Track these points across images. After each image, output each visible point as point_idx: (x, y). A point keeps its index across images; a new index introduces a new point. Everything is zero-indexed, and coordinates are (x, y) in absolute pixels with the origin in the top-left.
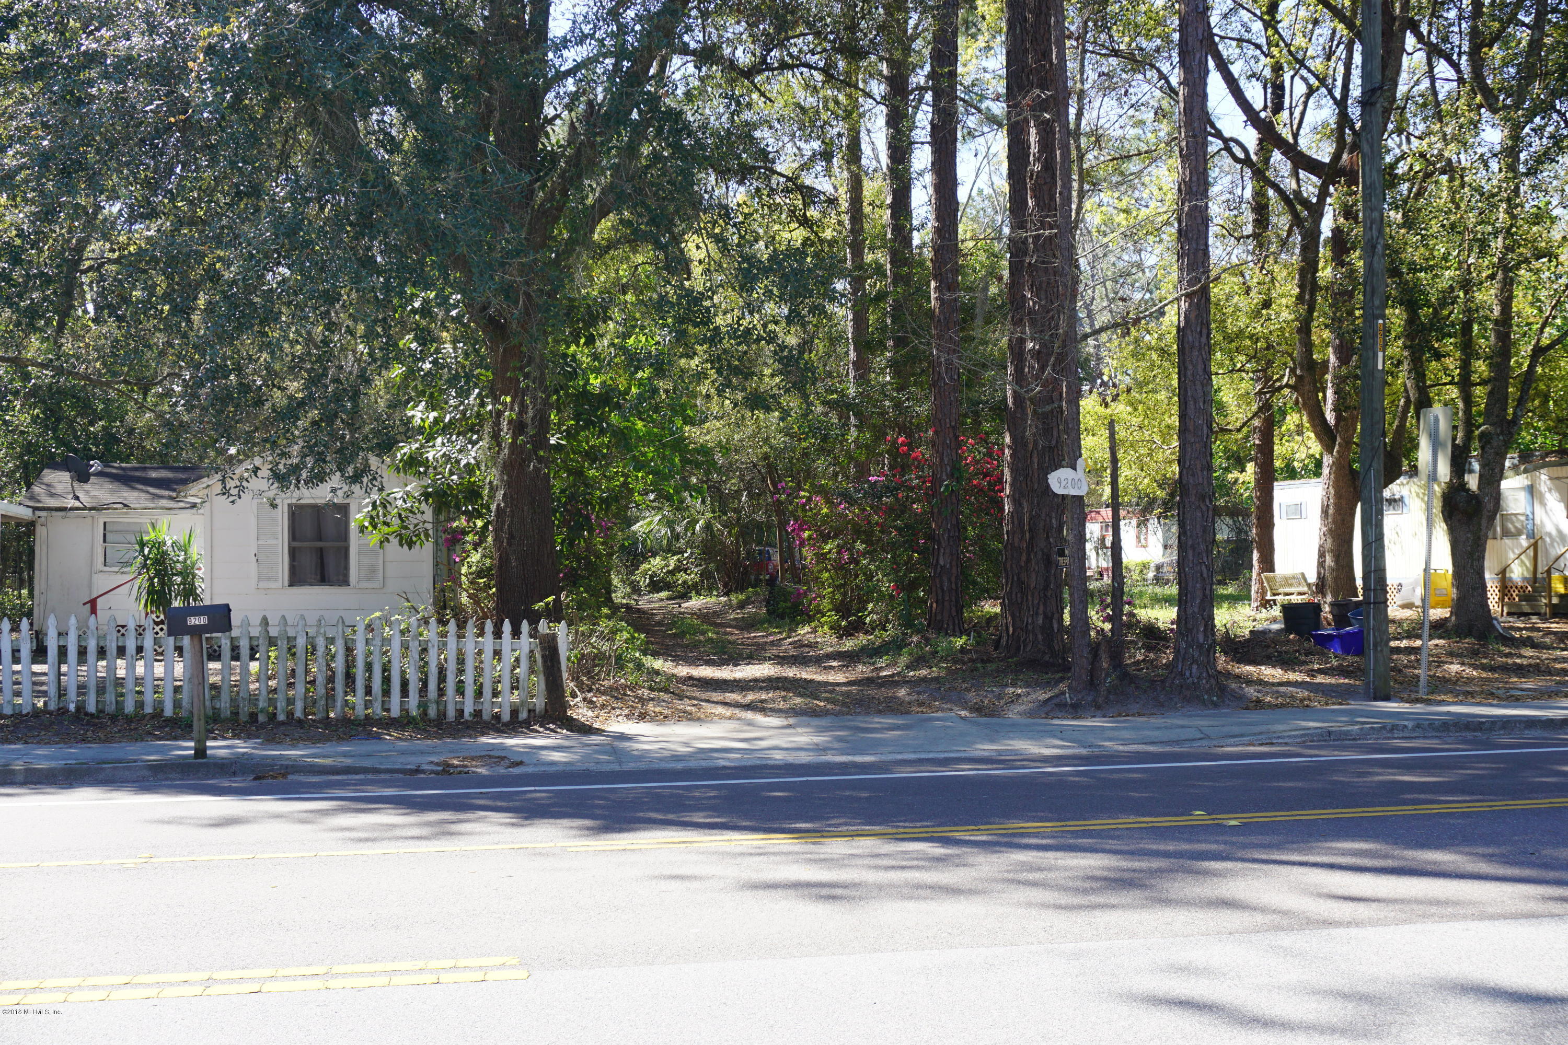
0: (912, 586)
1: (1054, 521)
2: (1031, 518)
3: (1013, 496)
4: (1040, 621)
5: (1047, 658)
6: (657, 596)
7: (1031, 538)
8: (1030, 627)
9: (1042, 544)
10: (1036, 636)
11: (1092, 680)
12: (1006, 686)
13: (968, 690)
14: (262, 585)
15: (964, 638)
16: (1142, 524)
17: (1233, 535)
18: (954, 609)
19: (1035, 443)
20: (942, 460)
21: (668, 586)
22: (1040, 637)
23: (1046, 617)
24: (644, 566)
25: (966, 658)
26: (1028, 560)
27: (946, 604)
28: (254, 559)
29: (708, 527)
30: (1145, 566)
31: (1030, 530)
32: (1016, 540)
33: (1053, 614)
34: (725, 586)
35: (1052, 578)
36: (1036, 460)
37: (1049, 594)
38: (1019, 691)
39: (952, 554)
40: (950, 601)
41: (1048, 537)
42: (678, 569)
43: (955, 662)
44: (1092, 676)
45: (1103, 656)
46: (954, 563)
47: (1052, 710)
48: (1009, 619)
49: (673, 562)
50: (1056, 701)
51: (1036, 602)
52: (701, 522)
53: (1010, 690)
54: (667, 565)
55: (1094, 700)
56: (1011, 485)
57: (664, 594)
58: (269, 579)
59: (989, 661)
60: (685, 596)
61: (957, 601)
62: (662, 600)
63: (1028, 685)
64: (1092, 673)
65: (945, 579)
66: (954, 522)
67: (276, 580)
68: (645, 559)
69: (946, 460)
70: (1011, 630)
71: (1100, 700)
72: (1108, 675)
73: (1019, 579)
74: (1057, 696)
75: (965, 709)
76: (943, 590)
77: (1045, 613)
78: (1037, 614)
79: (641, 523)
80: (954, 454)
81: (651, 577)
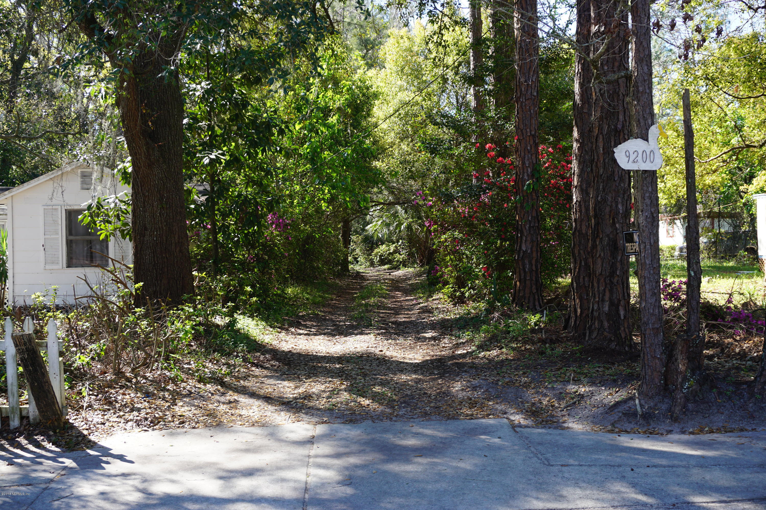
0: (502, 267)
1: (620, 206)
2: (597, 203)
3: (581, 186)
4: (606, 309)
5: (613, 345)
6: (383, 267)
7: (597, 224)
8: (596, 314)
9: (608, 230)
10: (601, 322)
11: (666, 384)
12: (568, 382)
13: (527, 386)
14: (48, 267)
15: (538, 316)
16: (672, 222)
17: (731, 230)
18: (534, 287)
19: (601, 129)
20: (523, 163)
21: (390, 262)
22: (606, 324)
23: (612, 304)
24: (376, 251)
25: (536, 337)
26: (594, 246)
27: (528, 282)
28: (43, 248)
29: (409, 227)
30: (673, 249)
31: (596, 216)
32: (584, 228)
33: (619, 301)
34: (421, 261)
35: (618, 265)
36: (601, 145)
37: (615, 281)
38: (582, 390)
39: (532, 241)
40: (531, 280)
41: (614, 223)
42: (396, 251)
43: (525, 343)
44: (666, 380)
45: (680, 357)
46: (534, 249)
47: (620, 419)
48: (577, 301)
49: (392, 248)
50: (625, 407)
51: (602, 288)
52: (405, 224)
53: (572, 388)
54: (389, 250)
55: (669, 410)
56: (579, 176)
57: (386, 267)
58: (53, 263)
59: (558, 341)
60: (396, 268)
61: (537, 281)
62: (385, 270)
63: (593, 383)
64: (666, 377)
65: (527, 262)
66: (534, 214)
67: (58, 263)
68: (378, 246)
69: (527, 163)
70: (579, 311)
71: (677, 410)
72: (685, 379)
73: (586, 264)
74: (625, 401)
75: (521, 411)
76: (525, 272)
77: (611, 300)
78: (603, 301)
79: (371, 225)
80: (534, 157)
81: (381, 256)
